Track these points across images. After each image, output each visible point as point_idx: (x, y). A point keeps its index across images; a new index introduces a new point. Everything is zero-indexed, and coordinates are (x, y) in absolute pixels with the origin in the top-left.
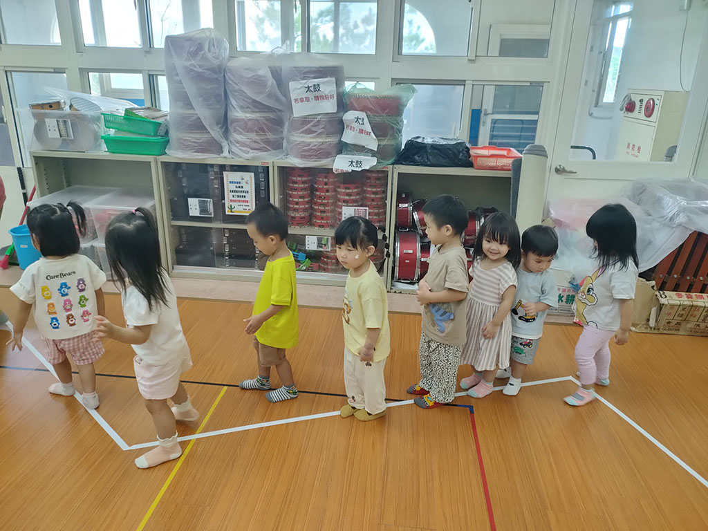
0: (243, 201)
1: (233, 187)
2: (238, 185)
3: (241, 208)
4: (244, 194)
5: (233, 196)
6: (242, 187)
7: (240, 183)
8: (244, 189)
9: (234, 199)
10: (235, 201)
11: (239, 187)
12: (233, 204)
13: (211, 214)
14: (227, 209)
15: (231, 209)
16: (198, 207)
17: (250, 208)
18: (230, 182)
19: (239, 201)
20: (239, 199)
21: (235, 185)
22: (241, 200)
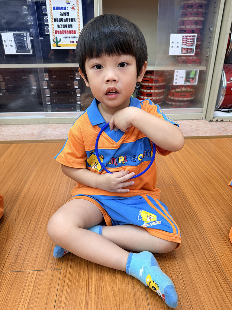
0: (71, 32)
1: (57, 14)
2: (63, 11)
3: (68, 41)
4: (70, 23)
5: (58, 26)
6: (68, 13)
7: (65, 8)
8: (70, 17)
9: (59, 29)
10: (60, 32)
11: (65, 14)
13: (29, 51)
14: (52, 43)
15: (57, 42)
16: (13, 43)
18: (54, 8)
19: (65, 32)
20: (65, 29)
21: (59, 12)
22: (68, 31)
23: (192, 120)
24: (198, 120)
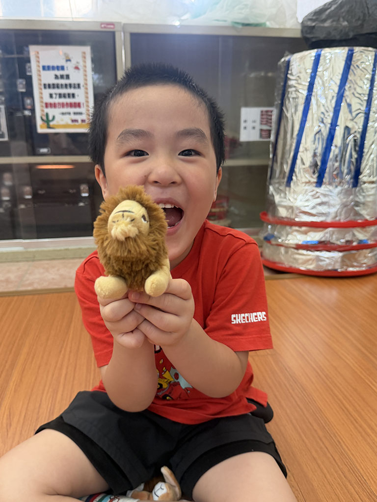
0: (72, 105)
1: (49, 77)
2: (59, 73)
3: (67, 119)
4: (72, 91)
5: (51, 96)
6: (68, 77)
7: (63, 68)
8: (72, 81)
9: (52, 101)
10: (54, 106)
11: (62, 77)
12: (51, 112)
14: (39, 122)
15: (47, 121)
17: (84, 117)
18: (44, 68)
19: (63, 105)
20: (63, 100)
21: (52, 73)
22: (67, 104)
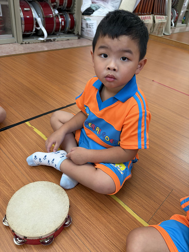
23: (8, 44)
24: (13, 44)
